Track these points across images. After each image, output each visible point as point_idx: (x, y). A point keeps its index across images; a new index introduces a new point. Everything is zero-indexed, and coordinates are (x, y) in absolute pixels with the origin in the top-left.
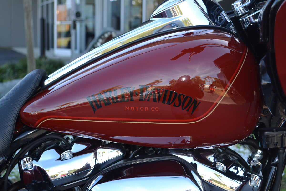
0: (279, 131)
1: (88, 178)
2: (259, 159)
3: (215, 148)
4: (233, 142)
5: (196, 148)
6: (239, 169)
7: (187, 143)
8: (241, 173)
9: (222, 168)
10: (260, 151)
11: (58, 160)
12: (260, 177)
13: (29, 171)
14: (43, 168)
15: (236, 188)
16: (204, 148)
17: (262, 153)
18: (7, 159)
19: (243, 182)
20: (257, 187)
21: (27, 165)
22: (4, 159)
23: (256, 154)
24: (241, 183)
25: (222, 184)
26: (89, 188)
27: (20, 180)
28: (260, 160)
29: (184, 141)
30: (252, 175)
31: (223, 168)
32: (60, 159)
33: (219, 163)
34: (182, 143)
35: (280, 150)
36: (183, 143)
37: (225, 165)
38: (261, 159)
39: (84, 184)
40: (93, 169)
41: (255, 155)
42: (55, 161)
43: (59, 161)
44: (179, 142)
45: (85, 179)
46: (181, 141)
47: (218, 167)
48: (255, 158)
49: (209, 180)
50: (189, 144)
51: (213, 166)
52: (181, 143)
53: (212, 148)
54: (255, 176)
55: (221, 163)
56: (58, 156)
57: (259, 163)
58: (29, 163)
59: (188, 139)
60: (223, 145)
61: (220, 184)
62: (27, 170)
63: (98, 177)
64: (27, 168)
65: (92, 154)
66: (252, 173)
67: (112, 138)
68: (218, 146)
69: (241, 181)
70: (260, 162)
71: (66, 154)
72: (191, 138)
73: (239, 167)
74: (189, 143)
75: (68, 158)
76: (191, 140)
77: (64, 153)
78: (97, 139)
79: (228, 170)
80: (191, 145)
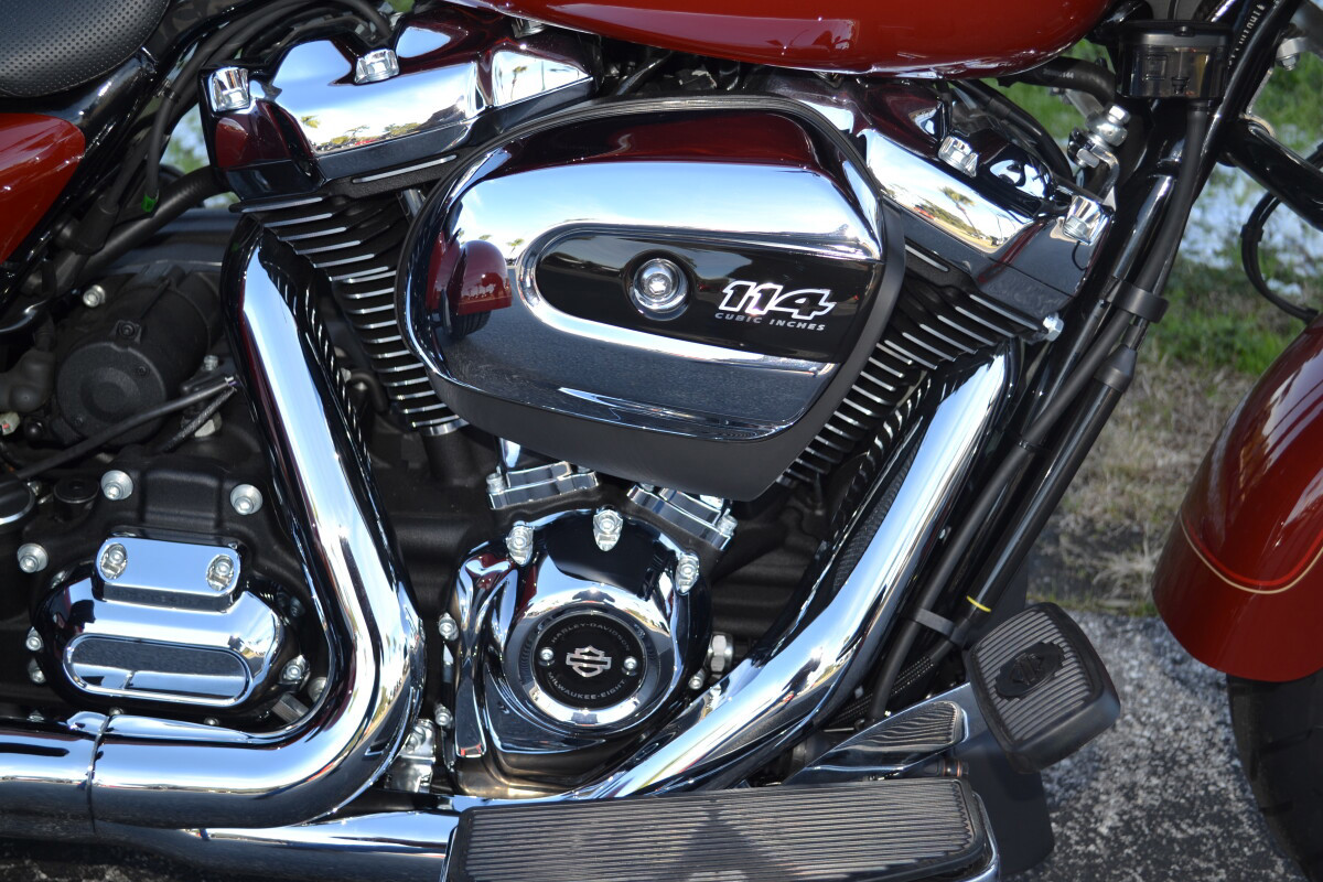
0: (1199, 34)
1: (454, 157)
2: (1110, 141)
3: (944, 75)
4: (1017, 55)
5: (874, 69)
6: (1030, 171)
7: (838, 46)
8: (1034, 187)
9: (963, 160)
10: (1117, 113)
11: (343, 81)
12: (1105, 210)
13: (240, 119)
14: (289, 111)
15: (1006, 239)
16: (906, 73)
17: (1126, 121)
18: (157, 68)
19: (1037, 220)
20: (1089, 242)
21: (228, 96)
22: (144, 66)
23: (1101, 123)
24: (1028, 221)
25: (964, 227)
26: (454, 195)
27: (206, 162)
28: (1115, 148)
29: (826, 38)
30: (1075, 199)
31: (967, 157)
32: (349, 79)
33: (953, 140)
34: (818, 47)
35: (1196, 109)
36: (824, 47)
37: (975, 149)
38: (1118, 144)
39: (437, 181)
40: (475, 125)
41: (1098, 127)
42: (330, 85)
43: (349, 87)
44: (806, 42)
45: (442, 161)
46: (818, 35)
47: (948, 155)
48: (1097, 137)
49: (917, 206)
50: (846, 50)
51: (926, 148)
52: (814, 47)
53: (932, 75)
54: (1086, 201)
55: (961, 143)
56: (344, 67)
57: (1108, 157)
58: (239, 88)
59: (844, 31)
60: (975, 64)
61: (958, 227)
62: (229, 113)
63: (489, 155)
64: (228, 105)
66: (1077, 192)
67: (557, 8)
68: (955, 66)
69: (1030, 217)
70: (1113, 152)
71: (376, 63)
72: (853, 28)
73: (1030, 165)
74: (845, 46)
75: (382, 78)
76: (854, 36)
77: (369, 58)
78: (496, 10)
79: (983, 169)
80: (853, 58)
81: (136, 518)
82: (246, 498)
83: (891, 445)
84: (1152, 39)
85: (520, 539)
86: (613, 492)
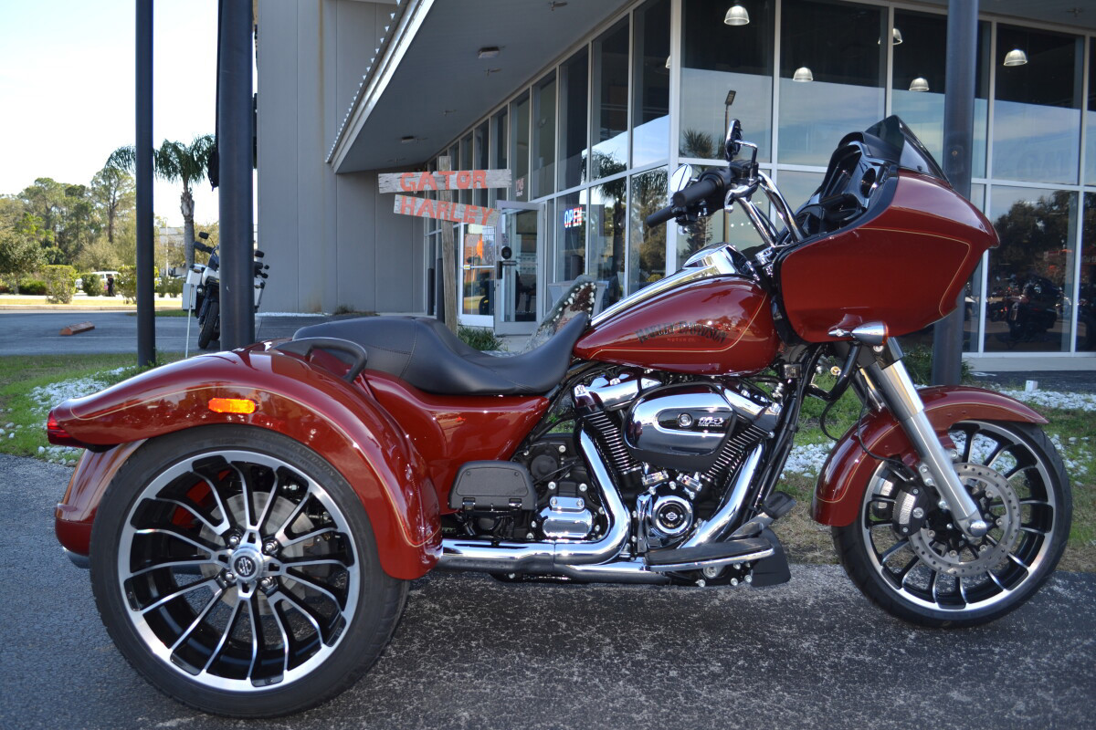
1: (632, 402)
3: (740, 375)
6: (762, 397)
8: (763, 400)
9: (747, 395)
10: (781, 384)
11: (607, 386)
12: (781, 406)
14: (596, 393)
15: (758, 412)
16: (731, 375)
17: (783, 387)
19: (765, 408)
20: (778, 414)
24: (763, 408)
26: (633, 410)
28: (780, 392)
29: (713, 368)
30: (773, 404)
32: (609, 385)
33: (744, 390)
37: (749, 392)
39: (629, 407)
40: (637, 394)
41: (777, 388)
42: (605, 387)
43: (609, 387)
44: (709, 369)
45: (630, 403)
47: (743, 394)
48: (777, 390)
51: (738, 392)
53: (738, 375)
54: (776, 404)
55: (746, 391)
56: (607, 382)
57: (780, 395)
59: (717, 366)
63: (640, 400)
65: (636, 381)
66: (774, 402)
68: (743, 373)
71: (614, 381)
75: (615, 385)
77: (612, 380)
79: (752, 396)
80: (720, 372)
81: (557, 493)
82: (583, 487)
83: (735, 471)
84: (786, 366)
85: (652, 490)
86: (673, 477)
